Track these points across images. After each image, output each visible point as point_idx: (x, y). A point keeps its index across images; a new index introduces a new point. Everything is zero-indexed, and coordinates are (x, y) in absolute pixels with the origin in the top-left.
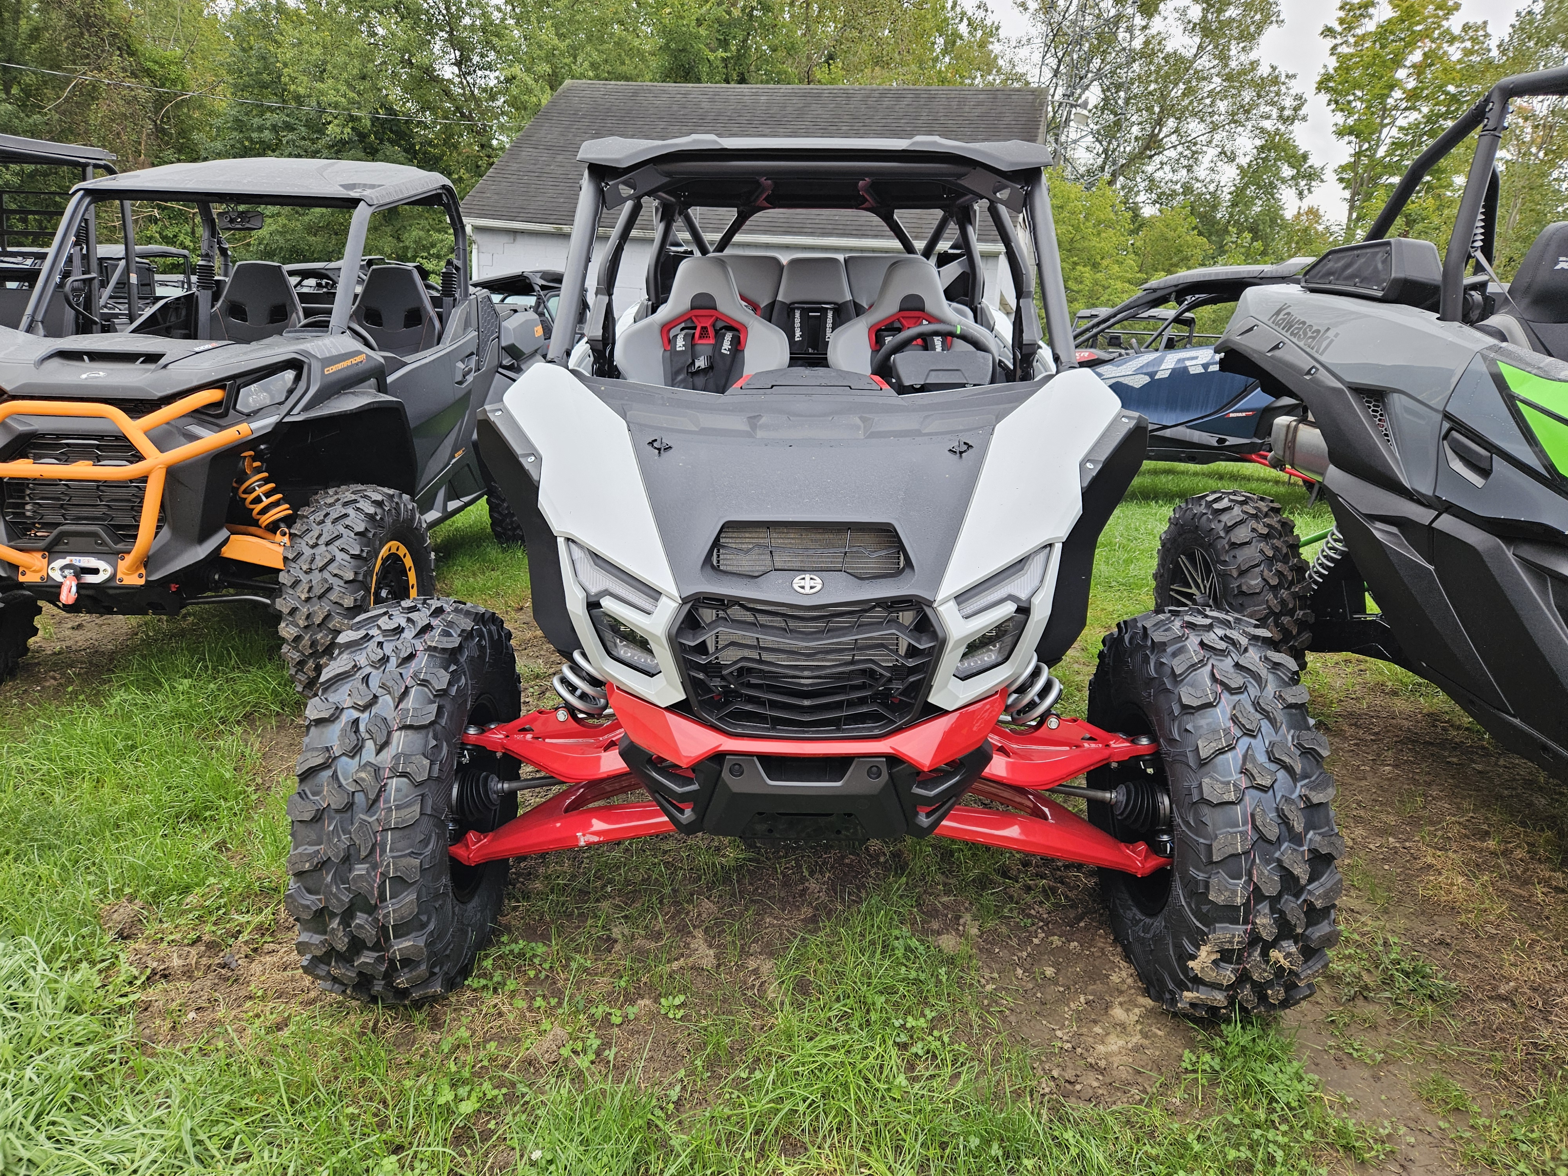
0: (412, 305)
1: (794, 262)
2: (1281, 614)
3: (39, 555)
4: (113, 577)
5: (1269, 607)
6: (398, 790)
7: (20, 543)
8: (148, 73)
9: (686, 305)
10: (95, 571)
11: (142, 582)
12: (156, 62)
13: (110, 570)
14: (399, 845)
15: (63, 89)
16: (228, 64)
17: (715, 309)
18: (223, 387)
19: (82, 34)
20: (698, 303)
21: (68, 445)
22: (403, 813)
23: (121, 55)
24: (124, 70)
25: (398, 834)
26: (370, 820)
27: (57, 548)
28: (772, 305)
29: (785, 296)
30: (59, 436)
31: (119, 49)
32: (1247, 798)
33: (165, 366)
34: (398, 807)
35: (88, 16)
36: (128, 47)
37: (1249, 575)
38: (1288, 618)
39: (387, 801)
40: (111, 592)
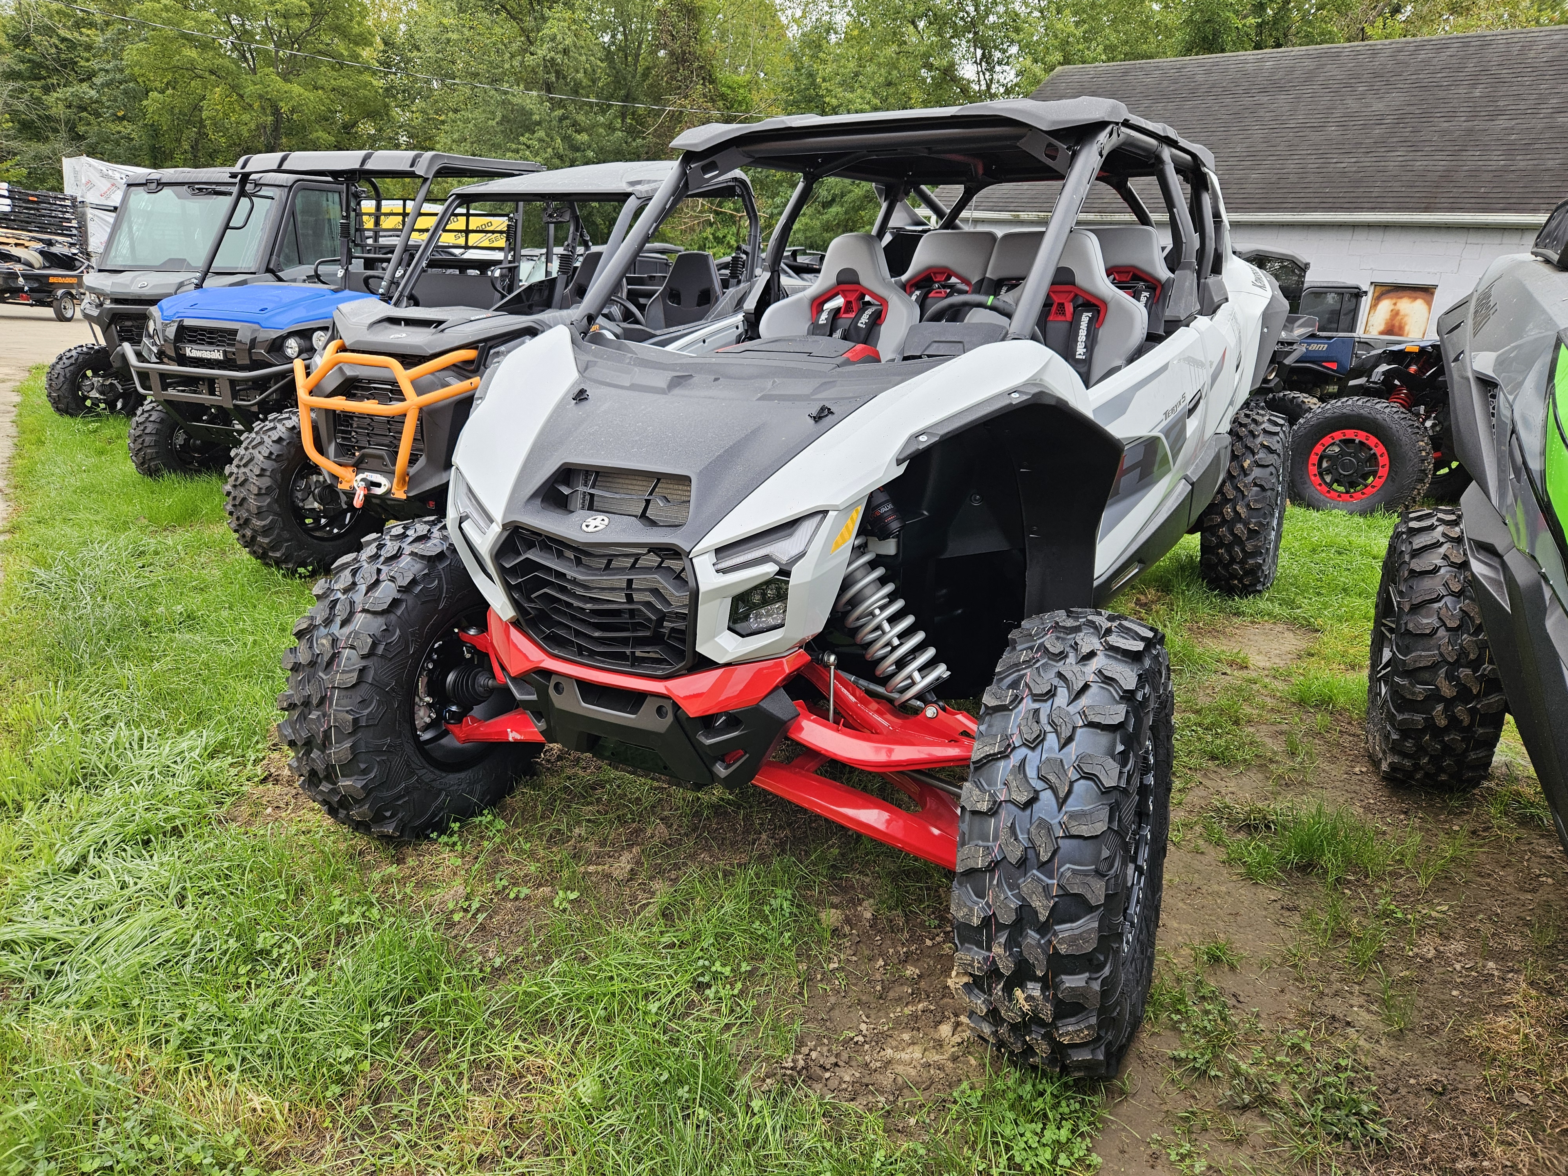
0: (704, 287)
1: (1007, 237)
2: (1457, 664)
3: (351, 469)
4: (389, 491)
5: (1441, 654)
6: (348, 659)
7: (341, 460)
8: (723, 97)
9: (833, 280)
10: (378, 485)
11: (404, 497)
12: (729, 87)
13: (388, 485)
14: (343, 702)
15: (660, 116)
16: (784, 84)
17: (858, 283)
18: (476, 348)
19: (678, 69)
20: (842, 278)
21: (375, 388)
22: (345, 676)
23: (703, 84)
24: (705, 96)
25: (344, 693)
26: (324, 677)
27: (363, 466)
28: (981, 281)
29: (992, 273)
30: (370, 381)
31: (703, 78)
32: (1003, 813)
33: (442, 331)
34: (344, 672)
35: (684, 53)
36: (710, 76)
37: (1424, 611)
38: (1468, 671)
39: (338, 666)
40: (389, 502)
